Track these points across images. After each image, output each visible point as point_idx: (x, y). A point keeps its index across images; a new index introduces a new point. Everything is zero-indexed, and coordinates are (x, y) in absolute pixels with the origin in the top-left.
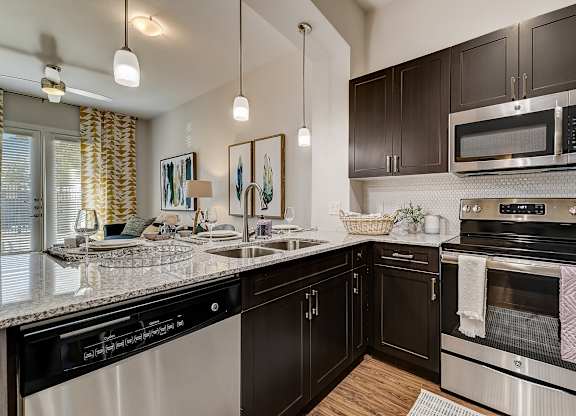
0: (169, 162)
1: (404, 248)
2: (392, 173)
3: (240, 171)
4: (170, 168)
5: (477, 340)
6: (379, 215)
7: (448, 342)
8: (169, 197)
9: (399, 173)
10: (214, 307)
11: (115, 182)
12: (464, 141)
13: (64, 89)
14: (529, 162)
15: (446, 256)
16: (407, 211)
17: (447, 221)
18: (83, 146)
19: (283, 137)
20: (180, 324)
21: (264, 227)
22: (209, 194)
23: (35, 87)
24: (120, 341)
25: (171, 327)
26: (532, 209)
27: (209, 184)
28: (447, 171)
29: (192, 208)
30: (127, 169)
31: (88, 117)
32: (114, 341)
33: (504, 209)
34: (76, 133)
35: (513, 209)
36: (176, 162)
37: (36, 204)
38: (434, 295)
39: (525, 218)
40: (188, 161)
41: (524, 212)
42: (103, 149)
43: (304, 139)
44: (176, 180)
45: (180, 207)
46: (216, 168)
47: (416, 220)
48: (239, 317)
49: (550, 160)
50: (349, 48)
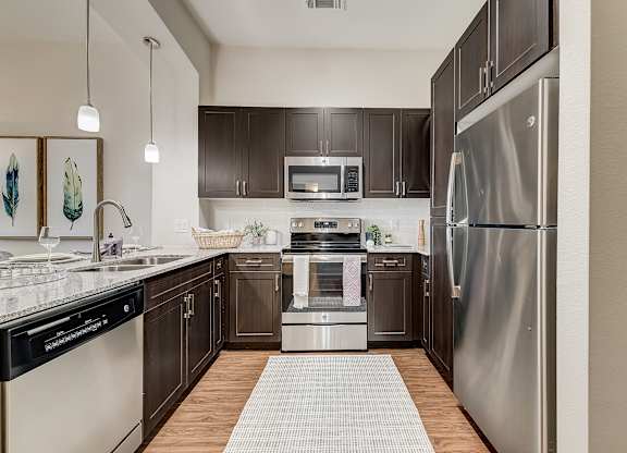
1: (255, 256)
2: (241, 195)
3: (12, 175)
6: (231, 231)
7: (287, 317)
9: (247, 196)
10: (126, 308)
12: (295, 177)
14: (330, 196)
15: (286, 257)
16: (252, 227)
17: (282, 234)
19: (100, 141)
20: (105, 322)
24: (67, 335)
25: (99, 324)
26: (332, 225)
28: (284, 198)
32: (63, 336)
33: (316, 225)
35: (321, 225)
38: (277, 287)
39: (327, 230)
41: (327, 226)
47: (259, 234)
48: (142, 316)
49: (339, 196)
50: (197, 75)
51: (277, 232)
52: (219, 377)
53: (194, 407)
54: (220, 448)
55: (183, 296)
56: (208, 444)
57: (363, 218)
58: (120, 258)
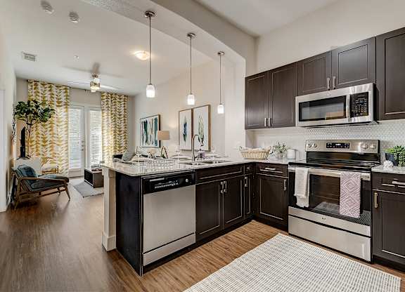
0: (145, 120)
1: (271, 165)
2: (267, 126)
3: (185, 125)
4: (145, 124)
5: (305, 208)
6: (260, 149)
7: (292, 210)
8: (145, 140)
9: (271, 127)
11: (117, 132)
12: (304, 110)
13: (99, 86)
15: (291, 168)
16: (276, 147)
17: (299, 152)
18: (103, 113)
19: (209, 106)
20: (177, 184)
21: (201, 154)
22: (168, 138)
23: (87, 86)
26: (343, 145)
27: (168, 132)
28: (295, 126)
29: (158, 146)
30: (122, 124)
31: (105, 97)
32: (161, 185)
33: (329, 146)
34: (99, 106)
35: (333, 145)
36: (149, 120)
37: (83, 148)
38: (285, 188)
40: (156, 119)
41: (338, 147)
42: (112, 114)
43: (220, 110)
44: (149, 130)
45: (151, 145)
46: (172, 124)
47: (282, 151)
48: (194, 186)
49: (346, 121)
50: (245, 61)
51: (296, 150)
52: (244, 232)
53: (225, 240)
54: (224, 264)
55: (220, 182)
56: (221, 259)
57: (381, 139)
58: (203, 160)
